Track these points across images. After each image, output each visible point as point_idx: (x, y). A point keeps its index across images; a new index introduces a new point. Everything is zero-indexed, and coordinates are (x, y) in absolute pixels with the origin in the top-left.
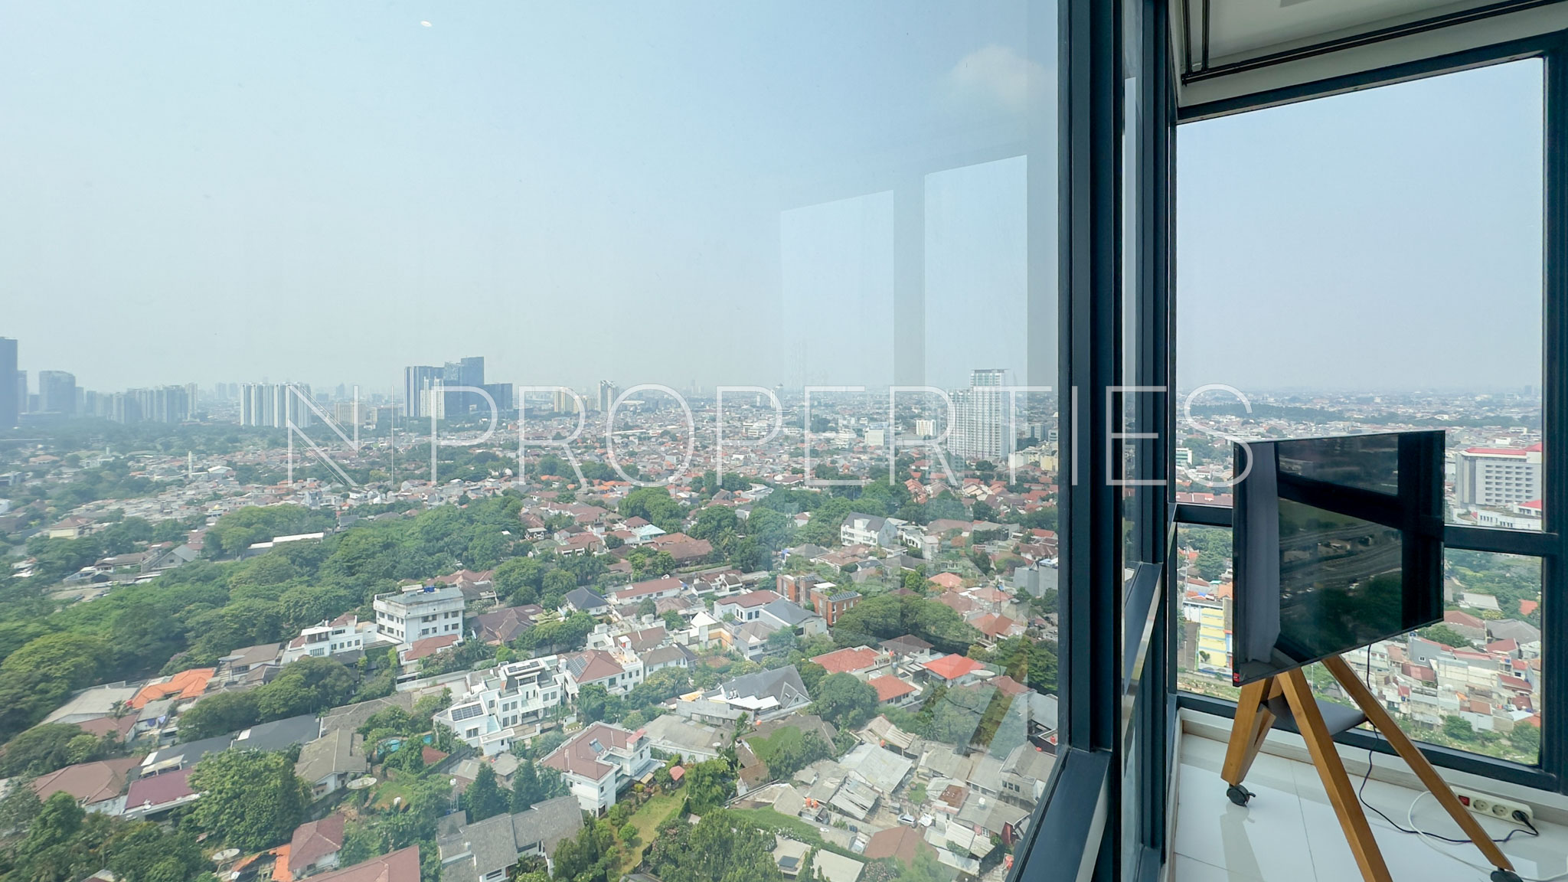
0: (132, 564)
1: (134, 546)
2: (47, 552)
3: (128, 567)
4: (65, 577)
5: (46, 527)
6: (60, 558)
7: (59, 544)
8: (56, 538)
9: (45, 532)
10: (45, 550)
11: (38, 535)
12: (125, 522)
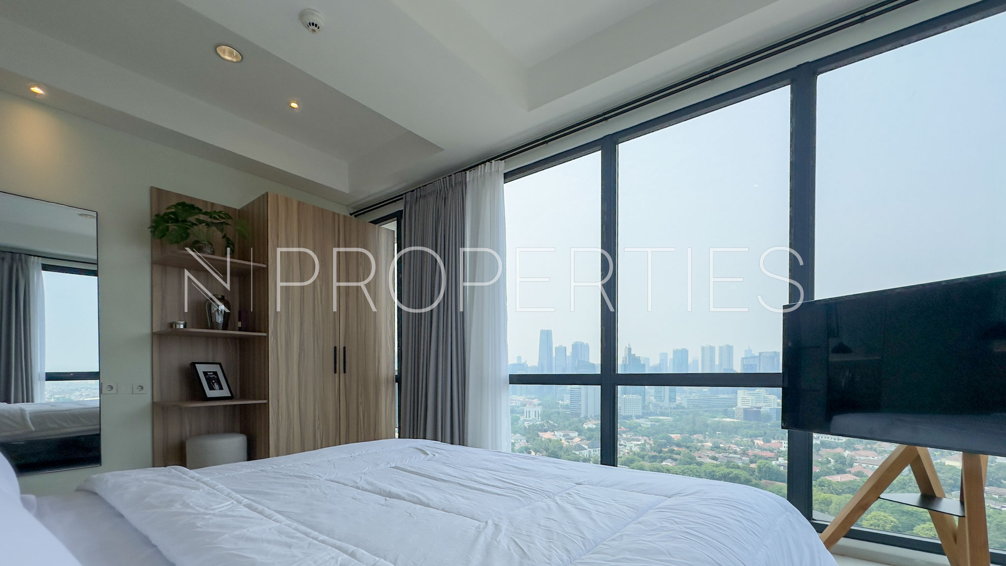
0: (1000, 496)
1: (1002, 483)
2: (943, 473)
3: (997, 497)
4: (953, 491)
5: (944, 457)
6: (951, 479)
7: (951, 469)
8: (949, 465)
9: (943, 460)
10: (942, 471)
11: (938, 461)
12: (996, 465)
